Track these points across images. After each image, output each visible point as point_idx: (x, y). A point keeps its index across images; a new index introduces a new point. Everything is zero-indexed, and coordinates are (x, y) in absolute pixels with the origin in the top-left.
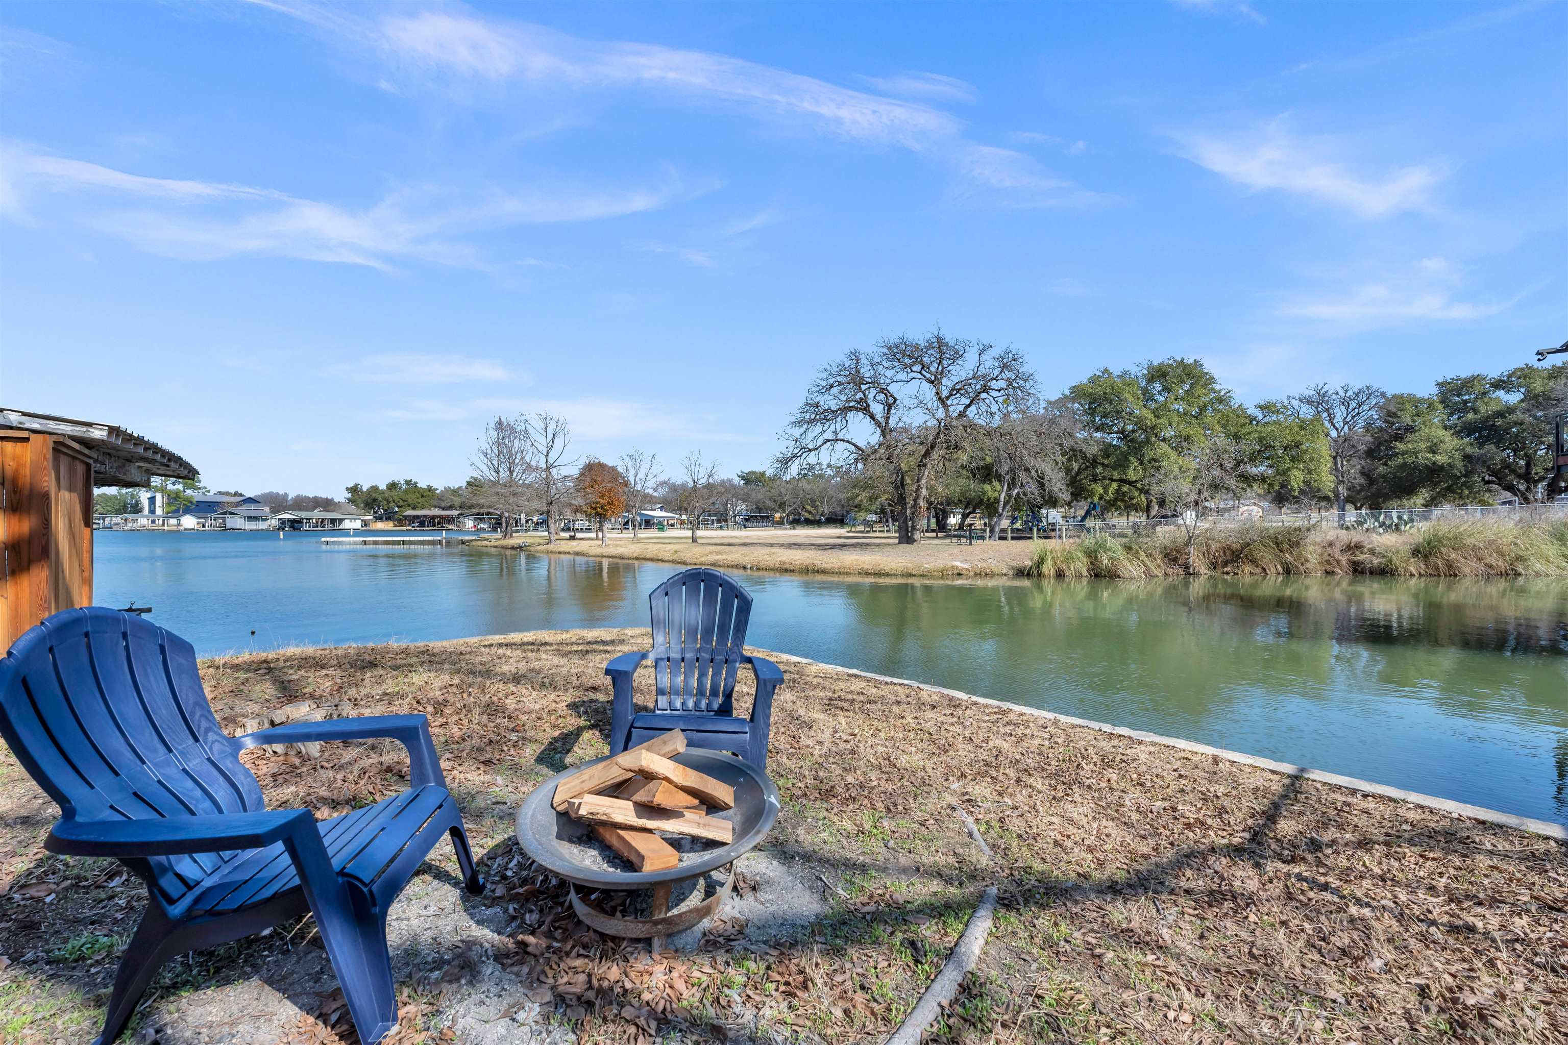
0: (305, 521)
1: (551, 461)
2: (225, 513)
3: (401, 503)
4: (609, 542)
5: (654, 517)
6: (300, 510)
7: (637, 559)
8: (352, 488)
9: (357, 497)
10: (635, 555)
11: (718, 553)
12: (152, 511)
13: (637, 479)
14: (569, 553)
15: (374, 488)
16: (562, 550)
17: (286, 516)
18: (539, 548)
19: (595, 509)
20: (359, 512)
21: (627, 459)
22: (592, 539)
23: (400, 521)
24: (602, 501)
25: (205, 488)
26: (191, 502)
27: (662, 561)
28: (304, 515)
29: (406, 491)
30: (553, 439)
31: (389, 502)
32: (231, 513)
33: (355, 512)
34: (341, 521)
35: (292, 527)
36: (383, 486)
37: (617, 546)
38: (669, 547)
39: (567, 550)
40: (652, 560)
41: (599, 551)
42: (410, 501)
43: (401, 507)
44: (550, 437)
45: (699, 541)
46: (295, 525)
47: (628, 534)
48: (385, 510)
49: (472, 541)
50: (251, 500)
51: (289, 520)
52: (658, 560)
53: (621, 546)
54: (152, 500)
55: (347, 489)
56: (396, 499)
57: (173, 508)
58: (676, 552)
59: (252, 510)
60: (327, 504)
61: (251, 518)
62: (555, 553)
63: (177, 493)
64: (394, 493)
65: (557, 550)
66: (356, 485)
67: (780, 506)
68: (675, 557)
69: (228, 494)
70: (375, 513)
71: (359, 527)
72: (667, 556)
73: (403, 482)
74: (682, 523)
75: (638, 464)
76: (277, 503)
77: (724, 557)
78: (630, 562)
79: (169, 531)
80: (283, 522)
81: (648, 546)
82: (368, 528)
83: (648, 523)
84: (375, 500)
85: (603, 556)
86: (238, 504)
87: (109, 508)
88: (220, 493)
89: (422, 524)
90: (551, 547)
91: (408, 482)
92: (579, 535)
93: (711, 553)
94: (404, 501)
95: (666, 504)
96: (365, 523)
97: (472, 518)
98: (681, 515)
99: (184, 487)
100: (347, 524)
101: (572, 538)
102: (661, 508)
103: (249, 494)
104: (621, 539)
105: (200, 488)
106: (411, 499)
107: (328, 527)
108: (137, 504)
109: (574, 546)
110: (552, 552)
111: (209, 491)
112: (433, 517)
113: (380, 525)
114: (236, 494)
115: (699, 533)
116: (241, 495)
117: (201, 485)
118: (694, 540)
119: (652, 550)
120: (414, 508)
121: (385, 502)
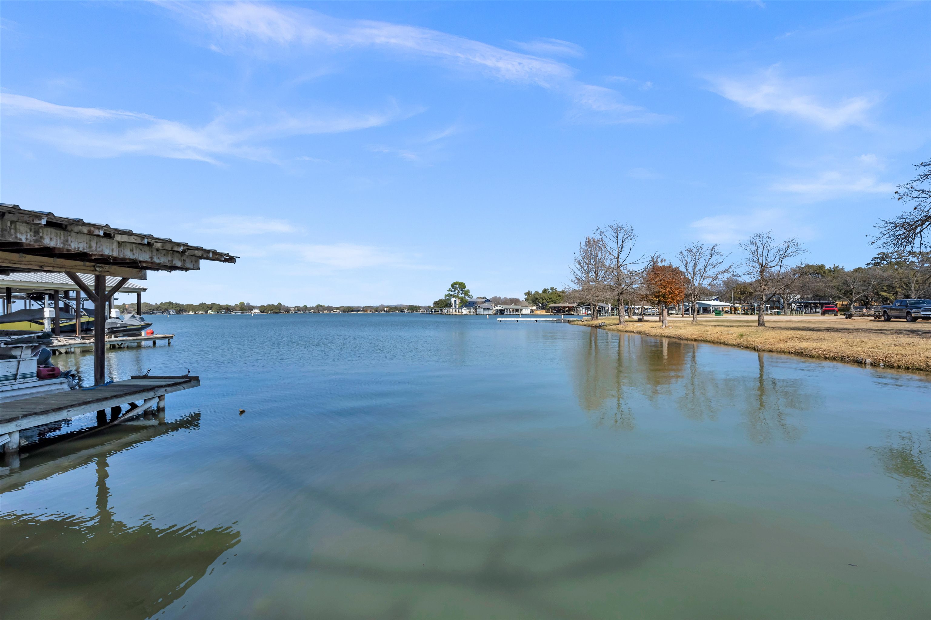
0: (506, 310)
1: (621, 261)
2: (476, 307)
3: (549, 300)
4: (670, 324)
5: (710, 305)
6: (505, 305)
7: (696, 340)
8: (527, 293)
9: (529, 298)
10: (694, 337)
11: (804, 339)
12: (455, 306)
13: (696, 270)
14: (633, 332)
15: (537, 293)
16: (628, 329)
17: (498, 308)
18: (611, 327)
19: (657, 297)
20: (530, 305)
21: (685, 253)
22: (656, 321)
23: (548, 310)
24: (663, 291)
25: (471, 295)
26: (467, 302)
27: (725, 344)
28: (505, 307)
29: (551, 294)
30: (622, 244)
31: (543, 300)
32: (479, 307)
33: (527, 305)
34: (521, 310)
35: (501, 313)
36: (540, 291)
37: (676, 327)
38: (731, 330)
39: (632, 330)
40: (712, 342)
41: (659, 331)
42: (553, 299)
43: (549, 302)
44: (620, 242)
45: (766, 324)
46: (502, 312)
47: (689, 318)
48: (542, 304)
49: (573, 321)
50: (488, 301)
51: (500, 310)
52: (720, 343)
53: (680, 328)
54: (455, 301)
55: (525, 294)
56: (546, 297)
57: (461, 305)
58: (741, 335)
59: (487, 305)
60: (516, 301)
61: (486, 309)
62: (623, 331)
63: (462, 298)
64: (545, 295)
65: (625, 330)
66: (529, 291)
67: (845, 294)
68: (740, 341)
69: (481, 298)
70: (537, 305)
71: (529, 313)
72: (731, 339)
73: (550, 289)
74: (736, 309)
75: (697, 257)
76: (497, 301)
77: (814, 345)
78: (689, 342)
79: (459, 315)
80: (497, 310)
81: (707, 328)
82: (533, 314)
83: (706, 310)
84: (537, 299)
85: (662, 336)
86: (482, 303)
87: (442, 305)
88: (478, 298)
89: (558, 312)
90: (621, 327)
91: (552, 289)
92: (646, 318)
93: (791, 338)
94: (550, 299)
95: (720, 296)
96: (532, 311)
97: (584, 307)
98: (734, 304)
99: (465, 295)
100: (524, 312)
101: (640, 320)
102: (717, 299)
103: (488, 298)
104: (681, 322)
105: (470, 296)
106: (554, 297)
107: (516, 313)
108: (451, 303)
109: (641, 327)
110: (621, 331)
111: (473, 297)
112: (564, 307)
113: (539, 312)
114: (484, 298)
115: (766, 318)
116: (486, 298)
117: (470, 294)
118: (761, 323)
119: (713, 332)
120: (555, 303)
121: (541, 300)
